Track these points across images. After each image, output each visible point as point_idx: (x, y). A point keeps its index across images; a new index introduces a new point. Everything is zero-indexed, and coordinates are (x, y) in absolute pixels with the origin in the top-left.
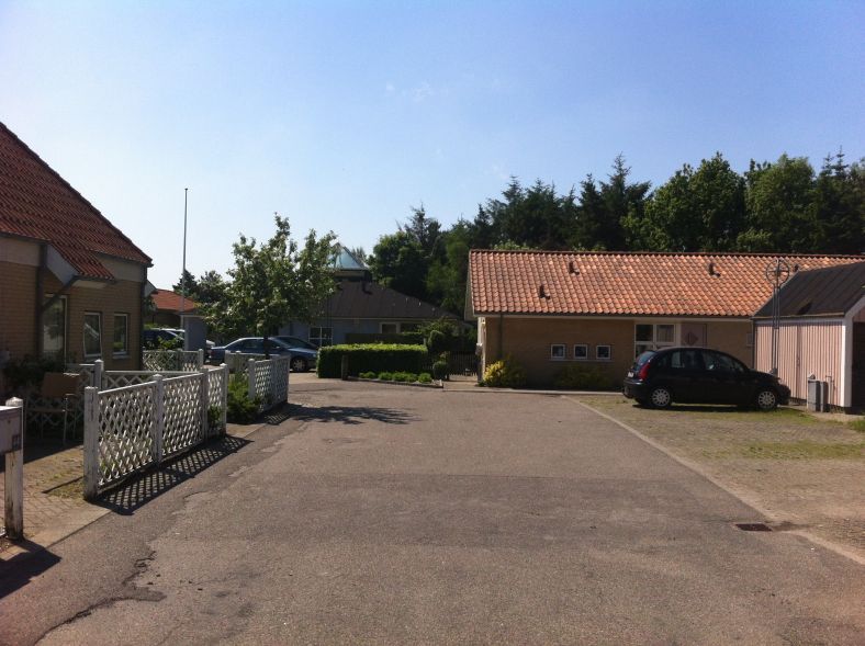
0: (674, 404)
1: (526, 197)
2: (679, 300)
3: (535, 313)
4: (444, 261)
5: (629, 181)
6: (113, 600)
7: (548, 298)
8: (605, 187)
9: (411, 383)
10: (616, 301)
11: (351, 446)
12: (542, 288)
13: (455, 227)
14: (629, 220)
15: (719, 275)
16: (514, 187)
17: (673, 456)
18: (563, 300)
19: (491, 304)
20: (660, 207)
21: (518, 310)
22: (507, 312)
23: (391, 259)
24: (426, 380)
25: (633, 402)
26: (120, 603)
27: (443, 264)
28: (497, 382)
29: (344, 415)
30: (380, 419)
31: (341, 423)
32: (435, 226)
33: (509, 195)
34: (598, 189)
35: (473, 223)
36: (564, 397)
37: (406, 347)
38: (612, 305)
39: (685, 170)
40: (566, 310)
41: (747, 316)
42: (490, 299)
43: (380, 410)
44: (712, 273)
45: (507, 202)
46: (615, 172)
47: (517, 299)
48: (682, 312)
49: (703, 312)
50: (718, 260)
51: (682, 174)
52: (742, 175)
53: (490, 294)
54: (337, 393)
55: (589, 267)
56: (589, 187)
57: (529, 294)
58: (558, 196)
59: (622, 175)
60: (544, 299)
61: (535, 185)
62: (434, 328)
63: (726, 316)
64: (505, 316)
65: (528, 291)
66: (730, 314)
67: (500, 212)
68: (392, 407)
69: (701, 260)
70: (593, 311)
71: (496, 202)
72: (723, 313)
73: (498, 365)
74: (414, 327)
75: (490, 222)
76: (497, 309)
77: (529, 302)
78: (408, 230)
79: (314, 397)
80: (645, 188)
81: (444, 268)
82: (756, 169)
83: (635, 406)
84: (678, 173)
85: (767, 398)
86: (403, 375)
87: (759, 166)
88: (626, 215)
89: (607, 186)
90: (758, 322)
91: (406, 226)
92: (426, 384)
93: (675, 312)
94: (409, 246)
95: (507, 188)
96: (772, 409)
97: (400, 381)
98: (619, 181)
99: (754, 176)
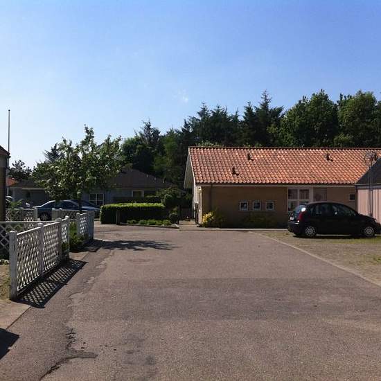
0: (318, 235)
1: (211, 115)
2: (311, 175)
3: (231, 183)
4: (163, 154)
5: (271, 106)
6: (68, 359)
7: (238, 175)
8: (258, 110)
9: (159, 226)
10: (277, 176)
11: (148, 263)
12: (234, 169)
13: (169, 133)
14: (272, 129)
15: (332, 161)
16: (204, 109)
17: (333, 264)
18: (246, 176)
19: (205, 178)
20: (290, 121)
21: (221, 182)
22: (215, 183)
23: (131, 152)
24: (168, 224)
25: (292, 234)
26: (73, 361)
27: (163, 155)
28: (209, 224)
29: (131, 245)
30: (155, 247)
31: (132, 250)
32: (157, 132)
33: (201, 114)
34: (254, 111)
35: (181, 131)
36: (250, 232)
37: (151, 204)
38: (274, 178)
39: (304, 100)
40: (248, 181)
41: (350, 184)
42: (204, 175)
43: (150, 242)
44: (328, 159)
45: (200, 118)
46: (262, 101)
47: (220, 176)
48: (314, 182)
49: (325, 182)
50: (330, 152)
51: (302, 102)
52: (335, 103)
53: (204, 173)
54: (119, 233)
55: (258, 156)
56: (249, 109)
57: (227, 173)
58: (229, 115)
59: (267, 103)
60: (235, 175)
61: (216, 108)
62: (167, 193)
63: (339, 184)
64: (214, 186)
65: (225, 170)
66: (341, 183)
67: (196, 124)
68: (157, 240)
69: (321, 152)
70: (264, 182)
71: (194, 118)
72: (337, 182)
73: (210, 214)
74: (154, 193)
75: (191, 130)
76: (209, 182)
77: (226, 177)
78: (142, 135)
79: (106, 235)
80: (280, 110)
81: (164, 158)
82: (343, 99)
83: (294, 236)
84: (300, 102)
85: (369, 231)
86: (153, 221)
87: (345, 97)
88: (270, 126)
89: (259, 109)
90: (358, 187)
91: (140, 133)
92: (168, 226)
93: (310, 182)
94: (143, 144)
95: (200, 110)
96: (372, 237)
97: (152, 225)
98: (265, 106)
99: (342, 103)
